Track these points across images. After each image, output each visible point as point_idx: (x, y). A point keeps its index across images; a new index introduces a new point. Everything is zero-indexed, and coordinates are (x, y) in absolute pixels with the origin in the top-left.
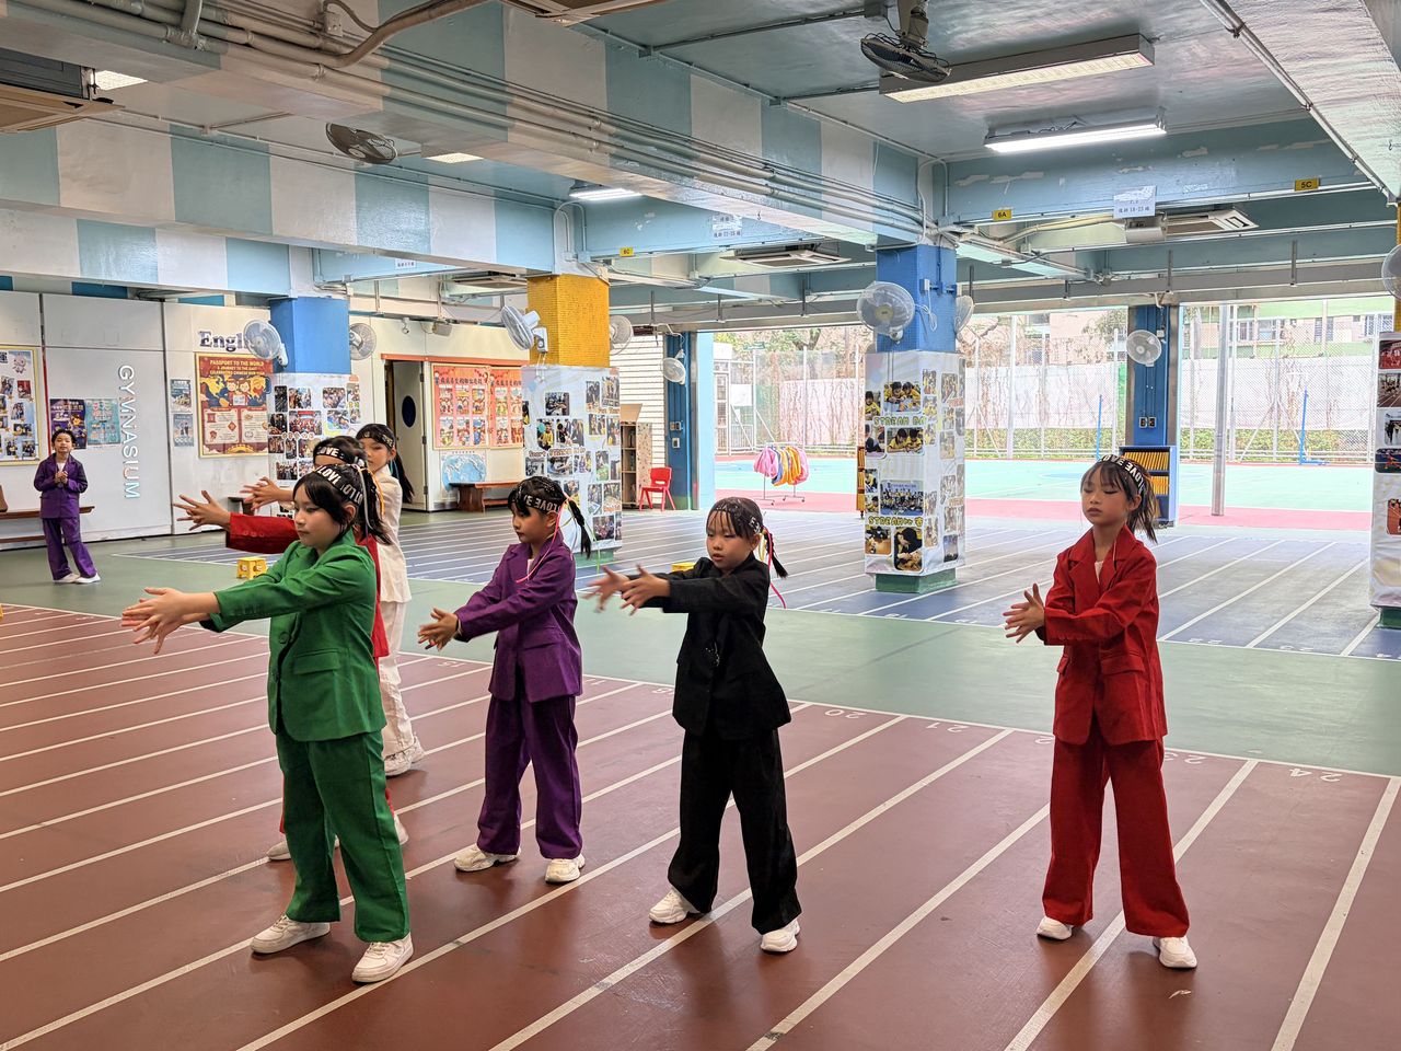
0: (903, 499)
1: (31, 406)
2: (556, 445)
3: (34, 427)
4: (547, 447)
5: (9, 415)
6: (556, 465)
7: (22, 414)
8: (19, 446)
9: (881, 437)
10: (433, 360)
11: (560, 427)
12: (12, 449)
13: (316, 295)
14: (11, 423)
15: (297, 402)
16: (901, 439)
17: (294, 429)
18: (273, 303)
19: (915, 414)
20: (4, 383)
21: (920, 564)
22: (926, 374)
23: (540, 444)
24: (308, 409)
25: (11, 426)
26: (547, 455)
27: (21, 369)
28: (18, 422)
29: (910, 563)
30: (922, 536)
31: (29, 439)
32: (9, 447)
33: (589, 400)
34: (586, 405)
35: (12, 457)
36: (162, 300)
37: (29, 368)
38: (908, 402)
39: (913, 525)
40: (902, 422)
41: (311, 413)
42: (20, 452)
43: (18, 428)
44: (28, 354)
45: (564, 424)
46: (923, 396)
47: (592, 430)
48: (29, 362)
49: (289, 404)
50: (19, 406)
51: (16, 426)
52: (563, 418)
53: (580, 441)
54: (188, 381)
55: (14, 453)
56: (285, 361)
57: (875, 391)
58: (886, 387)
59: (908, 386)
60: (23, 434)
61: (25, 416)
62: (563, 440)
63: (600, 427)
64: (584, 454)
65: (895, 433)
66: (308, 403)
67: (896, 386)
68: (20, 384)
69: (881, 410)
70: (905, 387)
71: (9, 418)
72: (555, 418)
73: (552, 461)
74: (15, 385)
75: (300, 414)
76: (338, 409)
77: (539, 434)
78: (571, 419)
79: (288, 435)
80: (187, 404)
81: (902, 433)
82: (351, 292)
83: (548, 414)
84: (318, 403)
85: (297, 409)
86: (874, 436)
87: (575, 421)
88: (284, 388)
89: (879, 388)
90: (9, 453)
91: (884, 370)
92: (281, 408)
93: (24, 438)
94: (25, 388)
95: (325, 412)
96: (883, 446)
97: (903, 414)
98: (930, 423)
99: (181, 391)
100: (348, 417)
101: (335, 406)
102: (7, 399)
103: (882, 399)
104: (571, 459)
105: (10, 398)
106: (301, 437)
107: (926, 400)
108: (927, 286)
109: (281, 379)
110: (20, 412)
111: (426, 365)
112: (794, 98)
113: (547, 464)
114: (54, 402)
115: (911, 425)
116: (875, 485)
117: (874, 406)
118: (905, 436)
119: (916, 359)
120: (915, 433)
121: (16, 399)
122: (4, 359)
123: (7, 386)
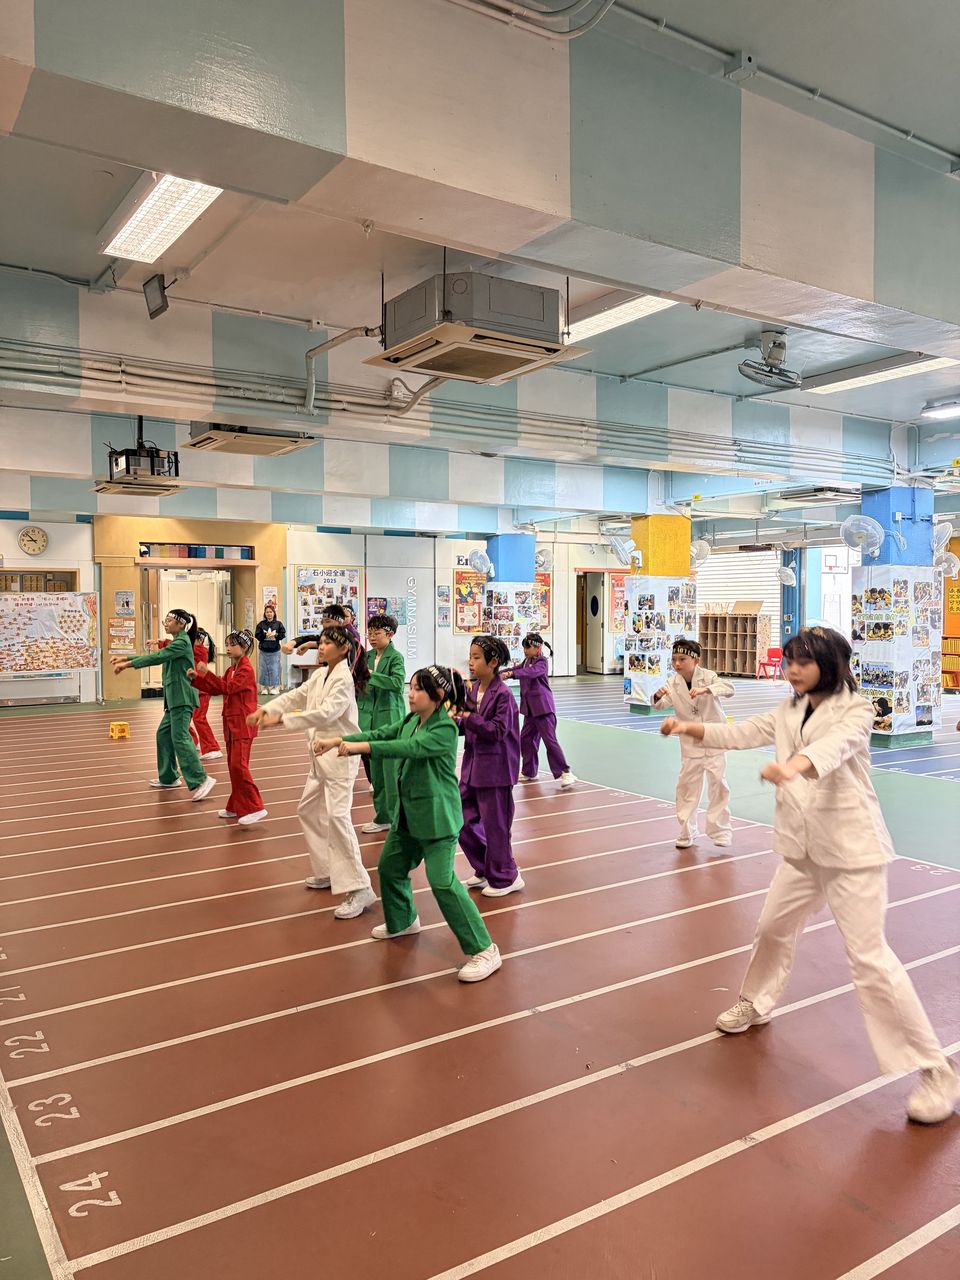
0: (878, 676)
2: (644, 630)
4: (638, 632)
6: (644, 644)
9: (863, 629)
10: (611, 571)
11: (647, 618)
13: (514, 532)
15: (499, 601)
16: (877, 631)
17: (496, 618)
18: (488, 537)
19: (887, 612)
20: (342, 588)
21: (890, 725)
22: (896, 583)
23: (634, 629)
24: (505, 605)
26: (638, 637)
27: (352, 580)
29: (882, 725)
30: (892, 704)
33: (671, 599)
34: (667, 603)
36: (435, 537)
37: (357, 579)
38: (882, 603)
39: (885, 696)
40: (877, 619)
41: (507, 608)
44: (356, 571)
45: (650, 616)
46: (893, 598)
47: (672, 620)
48: (357, 576)
49: (494, 601)
52: (649, 612)
53: (662, 628)
54: (449, 587)
56: (493, 574)
57: (858, 595)
58: (866, 591)
59: (882, 592)
62: (649, 627)
63: (679, 618)
64: (665, 637)
65: (872, 626)
66: (506, 601)
67: (873, 591)
68: (351, 588)
69: (863, 609)
70: (880, 592)
72: (645, 611)
73: (641, 641)
74: (348, 590)
75: (500, 608)
76: (525, 605)
77: (634, 623)
78: (655, 612)
79: (493, 621)
80: (447, 601)
81: (877, 626)
82: (537, 529)
83: (640, 609)
84: (512, 601)
85: (499, 605)
86: (857, 628)
87: (659, 614)
88: (491, 591)
89: (861, 593)
91: (864, 579)
92: (490, 604)
94: (354, 591)
95: (516, 607)
96: (864, 635)
97: (878, 612)
98: (902, 619)
99: (444, 592)
100: (532, 610)
101: (523, 603)
103: (864, 600)
104: (655, 640)
106: (500, 622)
107: (897, 602)
108: (899, 517)
109: (490, 586)
111: (606, 575)
112: (755, 395)
113: (638, 643)
114: (369, 599)
115: (884, 621)
116: (858, 665)
117: (858, 605)
118: (880, 629)
119: (888, 571)
120: (886, 626)
121: (349, 598)
122: (343, 574)
123: (344, 590)
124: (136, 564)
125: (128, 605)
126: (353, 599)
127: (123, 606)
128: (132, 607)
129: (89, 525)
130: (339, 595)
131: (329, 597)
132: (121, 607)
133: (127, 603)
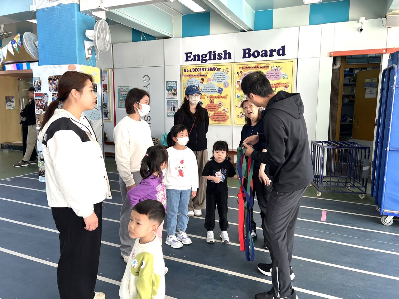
1: (107, 95)
3: (108, 105)
7: (104, 99)
31: (106, 110)
48: (107, 76)
54: (176, 82)
80: (175, 94)
99: (172, 87)
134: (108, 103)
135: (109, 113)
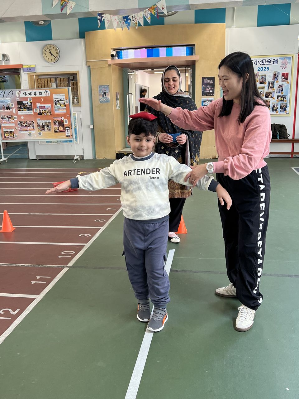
1: (288, 86)
3: (288, 98)
5: (275, 91)
7: (282, 90)
8: (279, 107)
12: (275, 108)
14: (276, 95)
20: (275, 75)
25: (276, 97)
27: (285, 66)
28: (280, 94)
31: (284, 103)
32: (274, 107)
35: (275, 113)
37: (289, 66)
42: (279, 110)
43: (279, 98)
44: (290, 58)
48: (290, 63)
50: (281, 87)
51: (278, 97)
55: (276, 110)
60: (282, 101)
61: (283, 92)
68: (283, 75)
71: (275, 92)
74: (280, 75)
90: (273, 110)
93: (282, 102)
94: (286, 76)
102: (275, 83)
105: (277, 82)
110: (281, 89)
121: (280, 83)
122: (276, 62)
123: (276, 76)
124: (110, 65)
125: (106, 96)
126: (285, 84)
127: (103, 96)
128: (108, 96)
129: (82, 40)
130: (271, 81)
131: (261, 83)
132: (102, 97)
133: (105, 93)
134: (289, 94)
135: (288, 107)
